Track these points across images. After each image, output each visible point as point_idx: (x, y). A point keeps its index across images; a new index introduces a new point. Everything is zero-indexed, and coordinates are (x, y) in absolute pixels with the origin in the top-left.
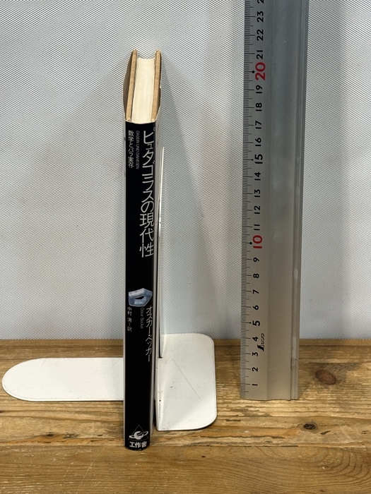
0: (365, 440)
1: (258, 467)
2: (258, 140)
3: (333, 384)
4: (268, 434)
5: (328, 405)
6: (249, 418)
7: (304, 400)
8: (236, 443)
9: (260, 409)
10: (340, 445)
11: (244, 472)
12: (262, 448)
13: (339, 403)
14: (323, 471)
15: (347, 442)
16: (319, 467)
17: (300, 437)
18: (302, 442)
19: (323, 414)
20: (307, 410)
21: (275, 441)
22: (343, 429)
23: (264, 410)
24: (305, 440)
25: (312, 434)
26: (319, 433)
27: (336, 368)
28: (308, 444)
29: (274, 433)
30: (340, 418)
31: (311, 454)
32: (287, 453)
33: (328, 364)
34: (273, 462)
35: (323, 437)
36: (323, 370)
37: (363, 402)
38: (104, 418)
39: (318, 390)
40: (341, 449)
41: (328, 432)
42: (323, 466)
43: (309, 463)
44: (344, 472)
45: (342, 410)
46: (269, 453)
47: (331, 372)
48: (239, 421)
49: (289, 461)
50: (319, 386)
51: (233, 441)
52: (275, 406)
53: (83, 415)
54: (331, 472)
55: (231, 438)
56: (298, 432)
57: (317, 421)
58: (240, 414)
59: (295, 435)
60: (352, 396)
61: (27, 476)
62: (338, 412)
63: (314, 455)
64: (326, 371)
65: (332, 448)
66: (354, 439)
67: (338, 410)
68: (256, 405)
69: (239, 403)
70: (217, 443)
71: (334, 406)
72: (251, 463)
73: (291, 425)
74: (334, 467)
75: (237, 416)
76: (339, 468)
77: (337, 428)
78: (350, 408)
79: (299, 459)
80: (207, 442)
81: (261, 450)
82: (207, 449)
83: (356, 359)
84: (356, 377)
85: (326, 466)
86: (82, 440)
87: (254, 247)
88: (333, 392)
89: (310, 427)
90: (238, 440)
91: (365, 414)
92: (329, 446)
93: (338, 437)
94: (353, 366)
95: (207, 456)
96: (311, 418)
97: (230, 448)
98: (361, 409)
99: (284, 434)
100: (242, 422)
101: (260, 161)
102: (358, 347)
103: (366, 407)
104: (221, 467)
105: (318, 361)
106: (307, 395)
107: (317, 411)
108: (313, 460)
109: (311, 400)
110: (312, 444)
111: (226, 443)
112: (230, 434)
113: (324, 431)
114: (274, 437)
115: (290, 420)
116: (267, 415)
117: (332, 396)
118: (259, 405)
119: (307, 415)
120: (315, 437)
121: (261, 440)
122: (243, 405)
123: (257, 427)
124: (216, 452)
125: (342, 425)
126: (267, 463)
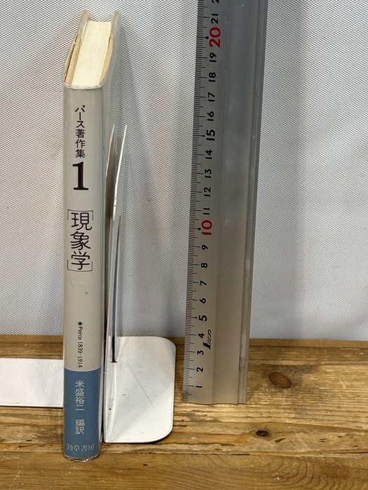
0: (323, 448)
1: (206, 477)
2: (211, 114)
3: (287, 387)
4: (217, 441)
5: (282, 411)
6: (195, 423)
7: (256, 404)
8: (182, 450)
9: (208, 414)
10: (296, 453)
11: (191, 482)
12: (211, 456)
13: (295, 409)
14: (277, 482)
15: (303, 450)
16: (273, 477)
17: (252, 444)
18: (255, 450)
19: (278, 420)
20: (259, 415)
21: (225, 449)
22: (298, 436)
23: (213, 414)
24: (258, 448)
25: (265, 442)
26: (273, 441)
27: (291, 371)
28: (261, 452)
29: (224, 440)
30: (296, 425)
31: (264, 463)
32: (238, 462)
33: (282, 366)
34: (222, 472)
35: (277, 445)
36: (276, 372)
37: (320, 408)
38: (33, 421)
39: (272, 394)
40: (297, 458)
41: (282, 439)
42: (277, 476)
43: (262, 473)
44: (300, 484)
45: (299, 416)
46: (218, 462)
47: (286, 375)
48: (185, 426)
49: (240, 470)
50: (273, 390)
51: (179, 448)
52: (225, 410)
53: (10, 418)
54: (287, 483)
55: (176, 445)
56: (251, 439)
57: (271, 428)
58: (186, 418)
59: (246, 442)
60: (309, 402)
62: (294, 418)
63: (268, 465)
64: (280, 374)
65: (287, 457)
66: (312, 448)
67: (293, 416)
68: (203, 410)
69: (185, 407)
70: (161, 450)
71: (289, 411)
72: (198, 472)
73: (242, 431)
74: (290, 478)
75: (183, 421)
76: (295, 479)
77: (292, 436)
78: (307, 414)
79: (251, 468)
80: (149, 449)
81: (210, 459)
82: (149, 457)
83: (312, 361)
84: (313, 380)
85: (281, 477)
86: (9, 445)
87: (203, 233)
88: (287, 396)
89: (263, 433)
90: (185, 447)
91: (323, 420)
92: (283, 455)
93: (293, 445)
94: (309, 369)
95: (149, 465)
96: (264, 425)
97: (174, 456)
98: (319, 415)
99: (235, 442)
100: (188, 427)
101: (211, 137)
102: (314, 348)
103: (324, 413)
104: (165, 476)
105: (271, 362)
106: (260, 399)
107: (271, 417)
108: (266, 469)
109: (264, 405)
110: (266, 452)
111: (171, 451)
112: (175, 441)
113: (278, 439)
114: (223, 445)
115: (241, 426)
116: (215, 421)
117: (286, 401)
118: (207, 409)
119: (259, 420)
120: (268, 445)
121: (210, 447)
122: (189, 410)
123: (205, 434)
124: (159, 461)
125: (298, 432)
126: (216, 472)
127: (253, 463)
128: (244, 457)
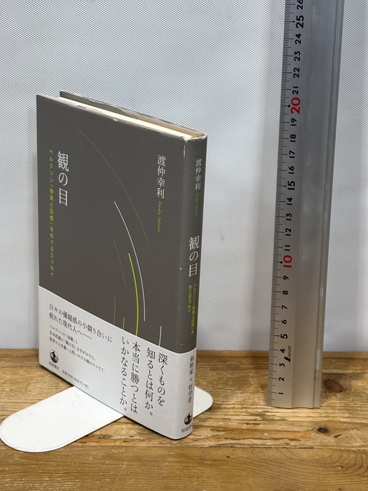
1: (279, 467)
2: (292, 168)
3: (340, 392)
4: (286, 437)
5: (337, 411)
6: (266, 422)
8: (257, 445)
9: (276, 414)
10: (352, 447)
11: (267, 471)
12: (281, 449)
13: (348, 409)
14: (339, 471)
15: (358, 444)
16: (335, 467)
17: (315, 439)
18: (317, 444)
19: (334, 419)
20: (319, 415)
21: (293, 443)
22: (353, 432)
23: (280, 414)
24: (320, 443)
25: (326, 437)
26: (332, 436)
27: (341, 378)
28: (323, 446)
29: (292, 436)
30: (350, 423)
31: (326, 455)
32: (304, 454)
33: (334, 374)
34: (292, 463)
35: (336, 440)
36: (329, 379)
39: (328, 397)
40: (354, 451)
41: (340, 435)
42: (338, 466)
43: (325, 464)
45: (351, 416)
46: (288, 454)
47: (338, 381)
48: (258, 424)
49: (307, 461)
50: (328, 394)
51: (254, 443)
54: (347, 472)
55: (252, 440)
56: (313, 434)
57: (329, 426)
58: (258, 418)
59: (310, 438)
60: (359, 403)
61: (67, 473)
62: (347, 417)
64: (333, 380)
65: (345, 450)
66: (365, 442)
67: (347, 415)
68: (272, 411)
69: (256, 408)
70: (240, 444)
71: (343, 412)
72: (272, 463)
73: (306, 428)
74: (349, 467)
75: (256, 420)
76: (353, 468)
77: (347, 431)
78: (358, 414)
79: (316, 460)
80: (230, 444)
81: (281, 452)
82: (231, 450)
83: (358, 369)
84: (360, 386)
85: (341, 467)
86: (116, 440)
88: (341, 399)
89: (323, 430)
90: (259, 442)
92: (342, 448)
93: (350, 440)
94: (357, 376)
95: (232, 457)
96: (323, 423)
97: (252, 449)
99: (300, 437)
100: (261, 425)
101: (292, 187)
104: (245, 466)
105: (325, 371)
107: (328, 416)
108: (329, 461)
110: (327, 446)
111: (248, 445)
112: (251, 436)
113: (336, 435)
114: (291, 440)
115: (305, 424)
116: (283, 420)
117: (340, 403)
118: (275, 410)
119: (319, 419)
120: (328, 440)
121: (280, 441)
122: (261, 411)
123: (275, 431)
124: (239, 453)
125: (353, 429)
126: (287, 463)
127: (317, 455)
128: (309, 450)
